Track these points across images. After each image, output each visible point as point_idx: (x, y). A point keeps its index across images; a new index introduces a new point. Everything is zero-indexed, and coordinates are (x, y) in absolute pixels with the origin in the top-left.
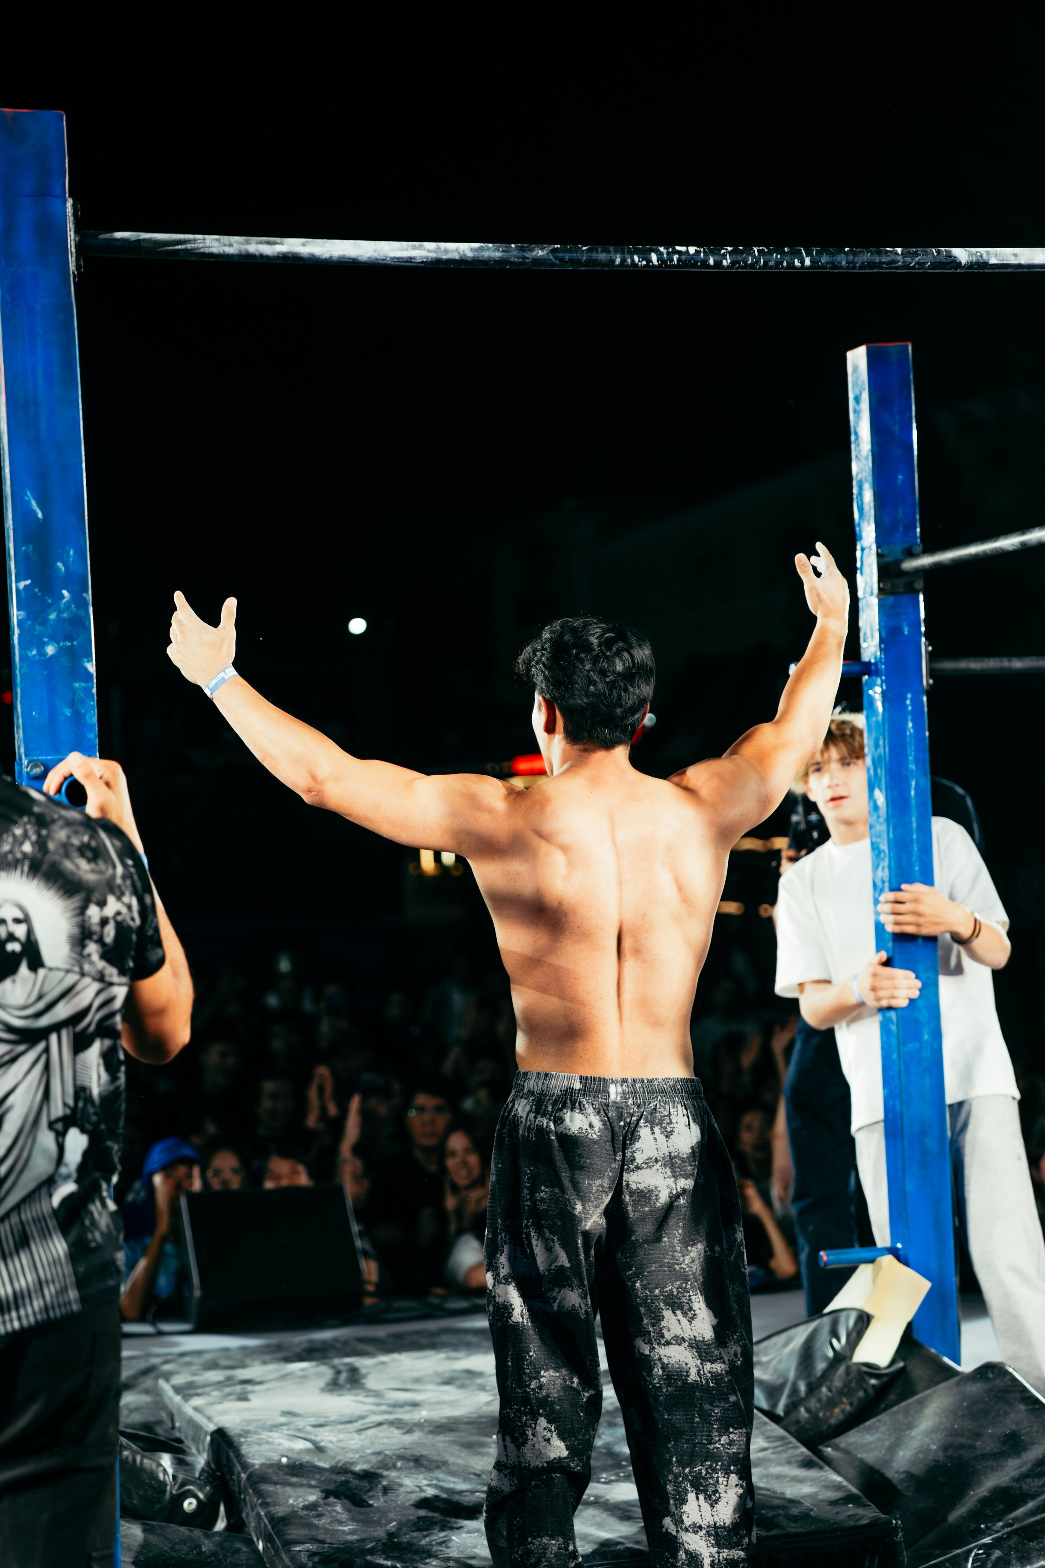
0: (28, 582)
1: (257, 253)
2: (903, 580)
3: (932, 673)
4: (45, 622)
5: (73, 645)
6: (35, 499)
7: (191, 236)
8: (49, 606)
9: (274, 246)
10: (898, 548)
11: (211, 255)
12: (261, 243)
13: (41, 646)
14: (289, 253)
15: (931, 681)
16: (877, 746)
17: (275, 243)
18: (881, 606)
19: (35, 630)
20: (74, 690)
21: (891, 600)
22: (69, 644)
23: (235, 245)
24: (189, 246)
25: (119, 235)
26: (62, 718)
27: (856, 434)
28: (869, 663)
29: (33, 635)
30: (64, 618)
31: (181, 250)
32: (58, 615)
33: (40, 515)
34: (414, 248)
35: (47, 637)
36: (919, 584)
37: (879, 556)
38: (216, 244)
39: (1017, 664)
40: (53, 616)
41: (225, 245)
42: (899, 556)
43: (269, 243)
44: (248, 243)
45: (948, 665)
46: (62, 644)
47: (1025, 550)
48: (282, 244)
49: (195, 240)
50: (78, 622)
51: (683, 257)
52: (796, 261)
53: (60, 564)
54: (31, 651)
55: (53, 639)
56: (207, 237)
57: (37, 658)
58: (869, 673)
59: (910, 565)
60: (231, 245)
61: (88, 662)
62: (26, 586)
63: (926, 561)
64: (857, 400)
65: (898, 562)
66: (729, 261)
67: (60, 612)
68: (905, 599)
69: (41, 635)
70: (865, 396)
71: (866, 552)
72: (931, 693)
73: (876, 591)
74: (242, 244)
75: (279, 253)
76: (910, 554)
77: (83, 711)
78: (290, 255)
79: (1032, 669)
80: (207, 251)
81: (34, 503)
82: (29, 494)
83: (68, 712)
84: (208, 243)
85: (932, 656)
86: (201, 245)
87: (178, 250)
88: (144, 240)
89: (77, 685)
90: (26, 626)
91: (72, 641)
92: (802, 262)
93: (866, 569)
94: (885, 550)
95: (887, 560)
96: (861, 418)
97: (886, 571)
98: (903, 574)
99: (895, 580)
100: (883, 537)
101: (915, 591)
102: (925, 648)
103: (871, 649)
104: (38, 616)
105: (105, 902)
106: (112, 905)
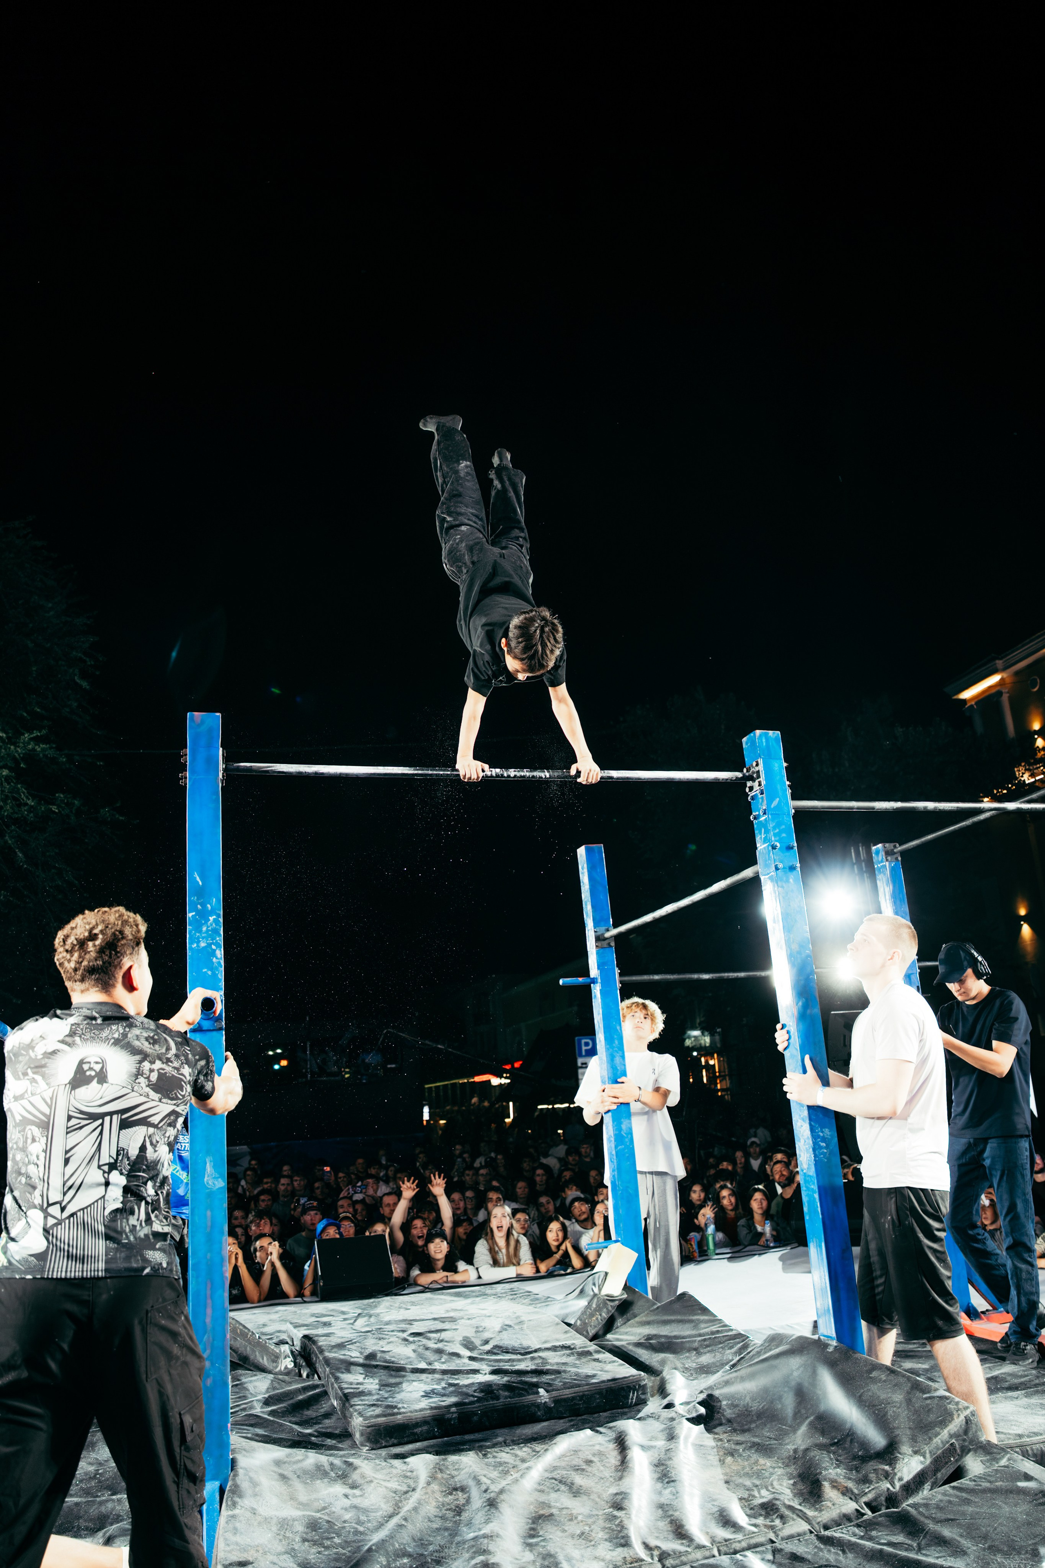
0: (194, 913)
1: (304, 772)
2: (607, 942)
3: (621, 982)
4: (200, 932)
5: (213, 942)
6: (198, 876)
7: (272, 765)
8: (203, 924)
10: (603, 929)
11: (283, 772)
12: (305, 767)
13: (198, 943)
14: (317, 771)
15: (620, 985)
16: (599, 1014)
17: (311, 767)
18: (597, 953)
19: (196, 935)
20: (212, 963)
21: (601, 951)
22: (210, 941)
25: (242, 764)
26: (207, 976)
27: (583, 882)
28: (594, 978)
29: (195, 938)
30: (209, 930)
31: (268, 770)
33: (200, 883)
35: (201, 938)
36: (613, 944)
37: (595, 932)
38: (285, 767)
40: (204, 929)
41: (289, 768)
42: (603, 931)
44: (300, 767)
45: (626, 978)
46: (208, 941)
47: (656, 921)
48: (315, 767)
50: (216, 931)
53: (209, 906)
54: (194, 945)
55: (204, 939)
57: (196, 948)
58: (594, 983)
59: (607, 935)
62: (192, 915)
63: (615, 932)
64: (583, 869)
65: (603, 934)
67: (208, 927)
68: (607, 950)
69: (198, 937)
70: (585, 866)
71: (589, 931)
73: (594, 947)
76: (608, 930)
77: (216, 972)
79: (663, 979)
82: (196, 874)
83: (210, 973)
84: (281, 767)
85: (620, 975)
86: (276, 768)
88: (253, 766)
89: (214, 961)
90: (192, 933)
93: (590, 938)
94: (597, 929)
95: (599, 934)
96: (583, 876)
97: (598, 939)
98: (605, 939)
99: (603, 942)
100: (596, 924)
101: (611, 946)
102: (617, 971)
103: (594, 972)
104: (197, 929)
105: (154, 1062)
106: (158, 1064)
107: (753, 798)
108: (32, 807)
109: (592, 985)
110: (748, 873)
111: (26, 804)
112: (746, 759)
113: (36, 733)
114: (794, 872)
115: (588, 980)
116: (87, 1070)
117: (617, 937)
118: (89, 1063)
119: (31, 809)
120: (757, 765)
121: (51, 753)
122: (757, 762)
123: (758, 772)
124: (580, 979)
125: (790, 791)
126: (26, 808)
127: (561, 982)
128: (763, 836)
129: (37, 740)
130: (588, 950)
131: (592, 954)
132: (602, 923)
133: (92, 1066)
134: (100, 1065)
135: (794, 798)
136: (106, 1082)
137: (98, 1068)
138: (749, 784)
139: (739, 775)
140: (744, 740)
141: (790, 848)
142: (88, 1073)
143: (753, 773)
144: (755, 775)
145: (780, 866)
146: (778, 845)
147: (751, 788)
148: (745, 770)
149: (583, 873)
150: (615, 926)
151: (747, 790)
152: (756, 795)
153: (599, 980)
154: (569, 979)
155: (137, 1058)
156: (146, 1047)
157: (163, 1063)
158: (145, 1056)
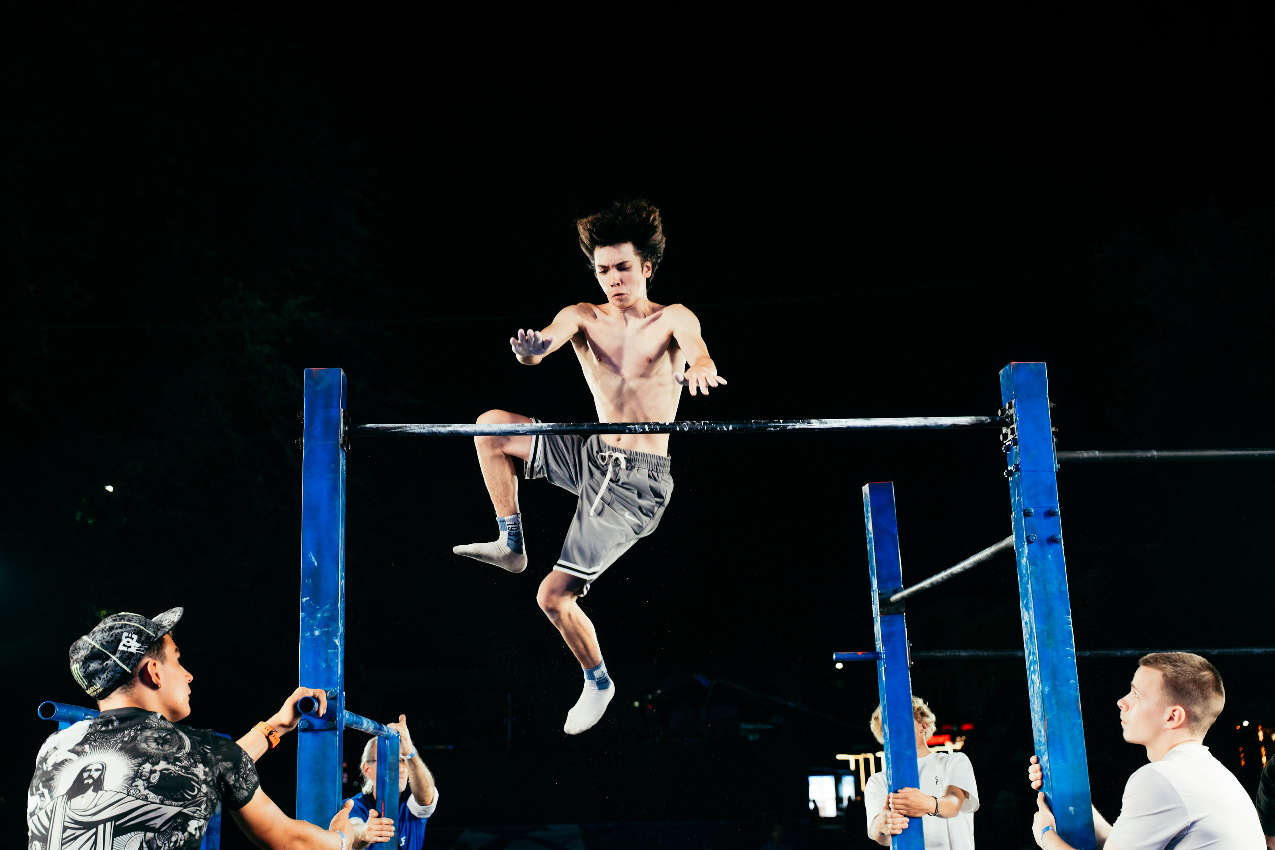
0: (308, 598)
1: (437, 432)
2: (893, 608)
3: (912, 659)
4: (315, 619)
5: (329, 630)
6: (314, 556)
7: (404, 425)
8: (319, 610)
9: (446, 428)
10: (890, 590)
11: (414, 433)
12: (440, 426)
13: (312, 631)
14: (454, 431)
15: (913, 663)
17: (446, 427)
18: (883, 622)
19: (310, 623)
20: (327, 654)
21: (887, 618)
22: (326, 630)
23: (426, 428)
24: (403, 429)
25: (368, 426)
26: (321, 668)
27: (868, 529)
28: (878, 653)
29: (309, 625)
30: (325, 617)
31: (399, 431)
32: (322, 615)
33: (316, 564)
34: (519, 426)
35: (315, 626)
36: (903, 610)
37: (880, 593)
38: (416, 428)
39: (964, 654)
40: (319, 616)
41: (421, 428)
42: (889, 594)
43: (444, 426)
44: (433, 427)
45: (923, 654)
46: (323, 630)
48: (451, 427)
49: (406, 426)
50: (333, 619)
51: (663, 427)
52: (724, 427)
54: (307, 634)
55: (319, 627)
56: (413, 425)
57: (310, 637)
58: (879, 659)
59: (895, 598)
60: (424, 428)
61: (336, 639)
62: (306, 600)
64: (867, 512)
65: (890, 598)
66: (688, 428)
67: (323, 613)
68: (896, 617)
69: (313, 625)
70: (869, 509)
71: (874, 592)
72: (913, 669)
73: (879, 614)
74: (430, 427)
75: (448, 431)
76: (896, 592)
77: (332, 665)
78: (455, 432)
80: (412, 431)
81: (313, 558)
82: (311, 553)
83: (324, 665)
84: (412, 428)
85: (912, 649)
86: (409, 429)
87: (397, 431)
88: (380, 427)
89: (329, 651)
90: (305, 621)
91: (328, 629)
92: (728, 428)
93: (876, 602)
94: (884, 590)
95: (884, 596)
96: (868, 521)
97: (884, 602)
98: (892, 604)
99: (891, 606)
100: (884, 583)
101: (900, 613)
102: (908, 644)
103: (879, 646)
104: (312, 615)
105: (158, 764)
106: (163, 765)
107: (1008, 448)
109: (877, 661)
110: (1004, 544)
112: (1001, 399)
114: (1055, 546)
115: (873, 656)
116: (87, 778)
118: (90, 770)
120: (1010, 407)
122: (1010, 403)
123: (1011, 416)
124: (860, 653)
125: (1056, 439)
128: (1017, 499)
130: (874, 616)
131: (878, 621)
132: (892, 582)
133: (90, 773)
134: (100, 773)
135: (1059, 448)
136: (101, 790)
137: (96, 775)
138: (1004, 430)
139: (994, 419)
140: (1001, 372)
141: (1050, 514)
142: (86, 782)
143: (1007, 417)
144: (1009, 420)
145: (1035, 538)
146: (1033, 510)
147: (1005, 436)
149: (868, 518)
150: (906, 587)
151: (1000, 438)
152: (1010, 444)
153: (886, 657)
154: (844, 653)
155: (138, 761)
156: (153, 747)
157: (169, 763)
158: (148, 758)
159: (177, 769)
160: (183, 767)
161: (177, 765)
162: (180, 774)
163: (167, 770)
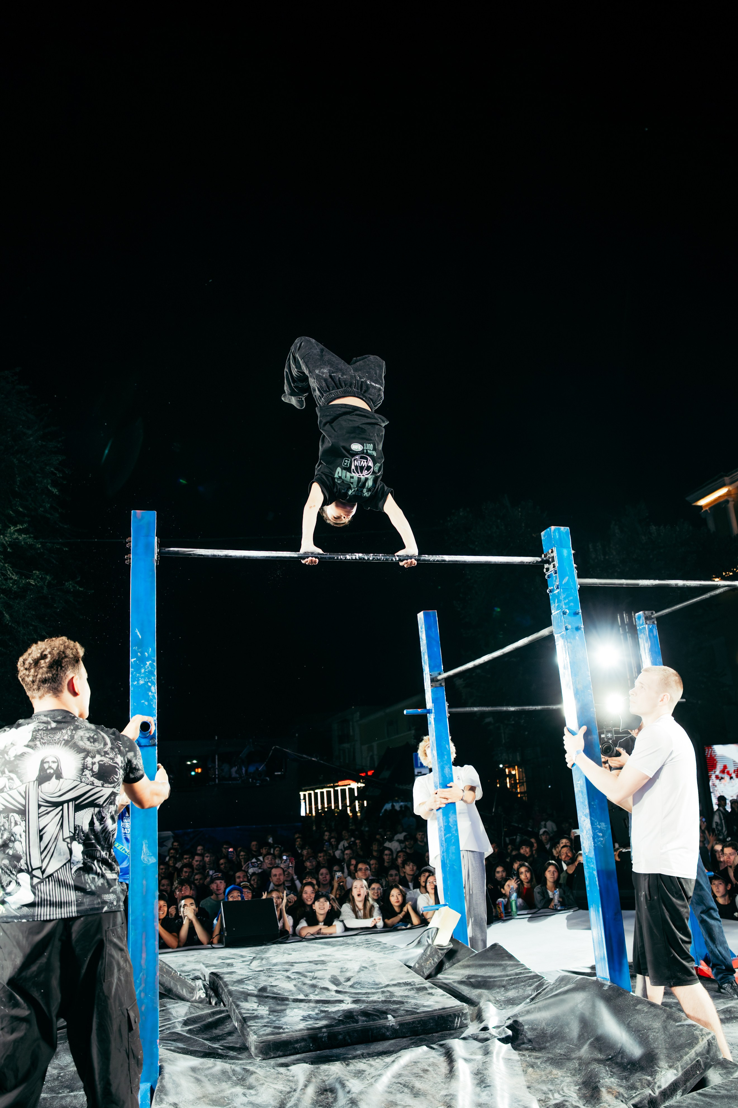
0: (135, 659)
1: (217, 555)
2: (438, 683)
3: (449, 712)
4: (140, 673)
5: (150, 681)
6: (138, 631)
7: (193, 549)
8: (142, 667)
10: (436, 673)
11: (201, 555)
12: (218, 551)
13: (139, 680)
15: (449, 715)
16: (433, 736)
18: (432, 691)
19: (136, 675)
20: (149, 697)
21: (435, 689)
22: (147, 680)
24: (194, 552)
25: (172, 549)
27: (421, 638)
28: (429, 710)
29: (135, 677)
30: (147, 672)
33: (140, 637)
35: (140, 677)
36: (443, 684)
37: (430, 675)
38: (202, 552)
39: (475, 709)
40: (143, 671)
42: (437, 675)
43: (221, 551)
44: (214, 551)
45: (454, 710)
46: (145, 680)
47: (475, 667)
48: (225, 552)
49: (195, 550)
50: (151, 673)
51: (357, 557)
53: (146, 654)
54: (135, 682)
55: (143, 679)
56: (199, 549)
57: (137, 684)
58: (429, 713)
59: (440, 677)
61: (153, 687)
63: (445, 675)
64: (421, 628)
65: (436, 677)
67: (145, 669)
68: (440, 689)
69: (138, 677)
70: (424, 626)
71: (427, 674)
72: (450, 719)
73: (430, 686)
76: (440, 674)
79: (480, 711)
80: (199, 554)
81: (138, 633)
82: (136, 629)
83: (147, 704)
84: (200, 551)
85: (449, 707)
88: (180, 550)
89: (150, 695)
90: (133, 674)
91: (149, 679)
93: (428, 680)
94: (432, 673)
95: (434, 676)
96: (422, 634)
97: (433, 680)
98: (438, 681)
99: (436, 683)
100: (431, 669)
101: (442, 686)
102: (447, 704)
103: (429, 705)
104: (138, 670)
105: (95, 757)
106: (98, 758)
107: (549, 577)
108: (15, 580)
110: (545, 632)
111: (11, 579)
112: (544, 548)
113: (19, 527)
114: (580, 631)
115: (425, 711)
116: (48, 769)
117: (447, 680)
118: (48, 762)
119: (15, 582)
120: (552, 552)
121: (30, 541)
122: (552, 550)
123: (553, 557)
124: (419, 710)
125: (576, 571)
126: (11, 581)
127: (405, 712)
128: (557, 605)
129: (20, 531)
130: (425, 688)
131: (428, 691)
132: (436, 669)
133: (50, 765)
134: (56, 764)
135: (579, 576)
136: (62, 778)
137: (54, 766)
138: (546, 566)
139: (539, 559)
140: (543, 533)
141: (576, 614)
142: (48, 771)
143: (549, 558)
144: (550, 560)
145: (569, 627)
146: (568, 611)
147: (548, 569)
148: (543, 556)
149: (421, 632)
150: (445, 671)
151: (545, 570)
152: (551, 574)
153: (433, 711)
154: (411, 710)
155: (82, 755)
156: (88, 745)
157: (102, 756)
158: (87, 753)
159: (108, 759)
160: (110, 758)
161: (106, 757)
162: (110, 764)
163: (102, 761)
